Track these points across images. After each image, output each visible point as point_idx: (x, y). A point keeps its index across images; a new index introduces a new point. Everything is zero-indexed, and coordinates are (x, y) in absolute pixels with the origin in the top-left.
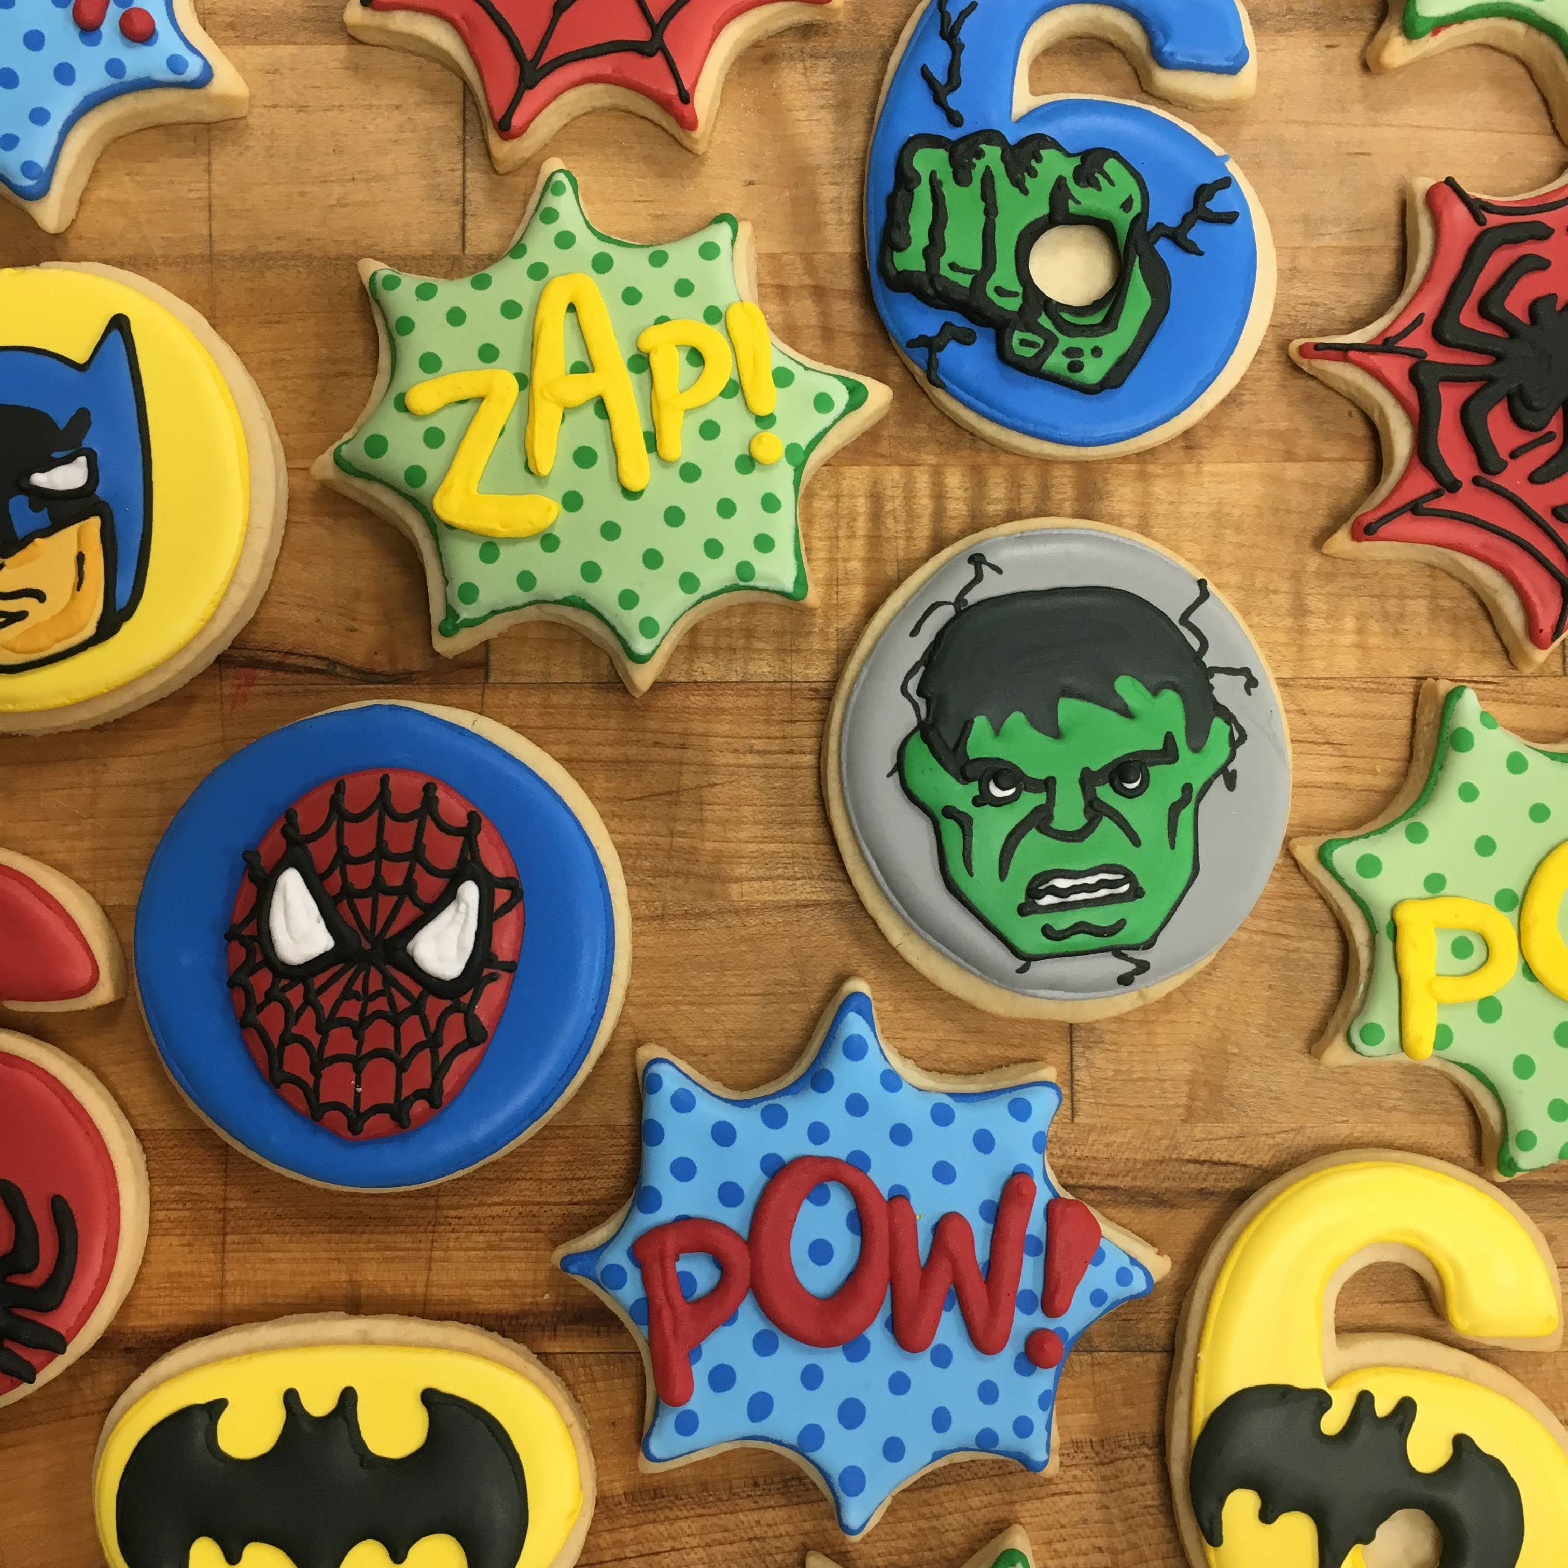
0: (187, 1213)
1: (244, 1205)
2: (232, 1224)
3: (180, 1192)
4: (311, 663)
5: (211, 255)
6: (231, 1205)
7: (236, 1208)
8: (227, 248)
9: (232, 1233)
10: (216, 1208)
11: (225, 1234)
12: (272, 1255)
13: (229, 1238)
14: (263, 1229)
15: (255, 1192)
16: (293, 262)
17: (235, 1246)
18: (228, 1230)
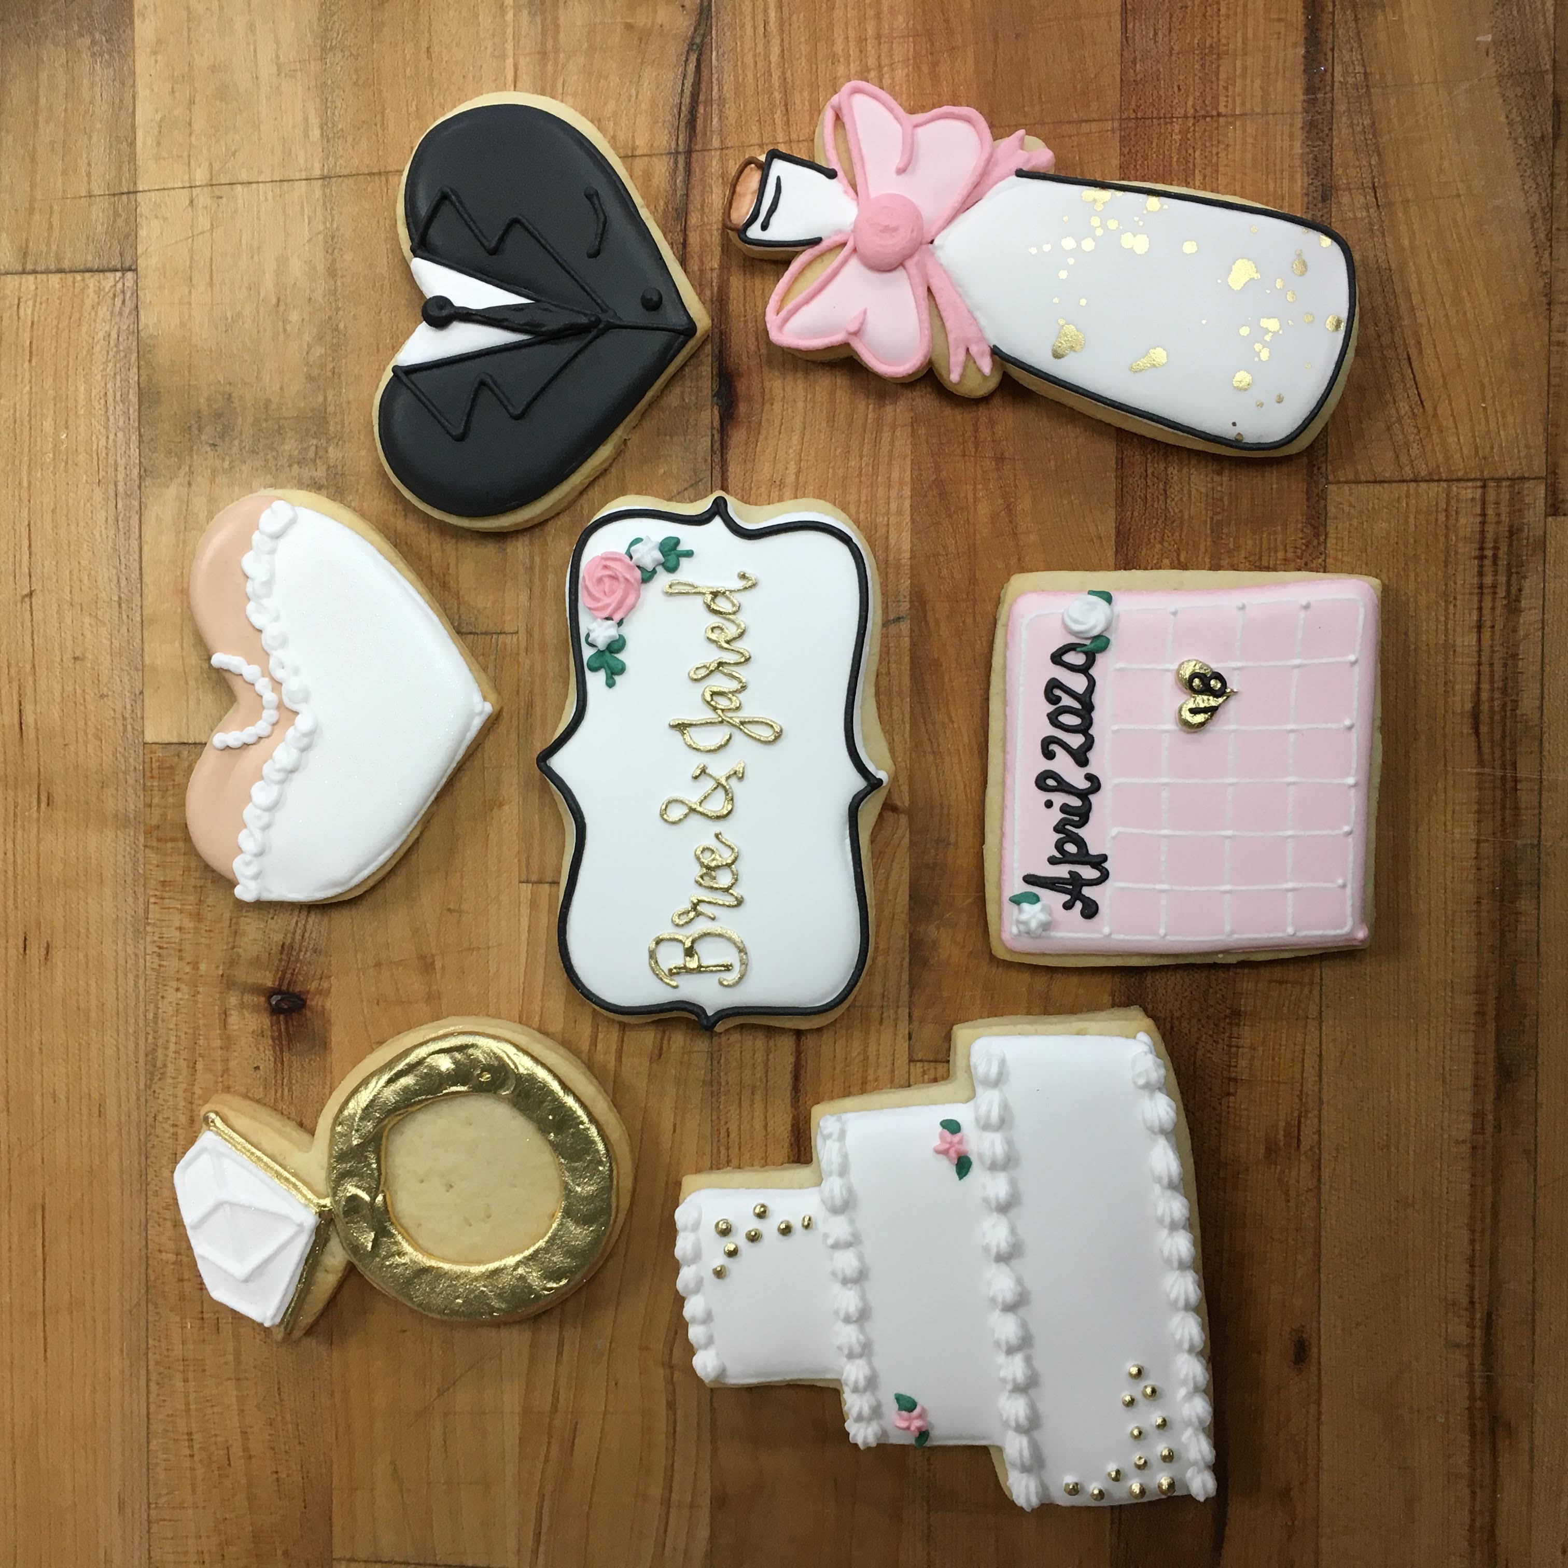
0: (1198, 153)
1: (1191, 99)
2: (1209, 108)
3: (1178, 159)
4: (692, 66)
5: (323, 178)
6: (1191, 112)
7: (1193, 106)
8: (317, 166)
9: (1217, 109)
10: (1194, 125)
11: (1219, 115)
12: (1238, 72)
13: (1222, 109)
14: (1214, 79)
15: (1179, 89)
16: (329, 104)
17: (1230, 106)
18: (1214, 113)
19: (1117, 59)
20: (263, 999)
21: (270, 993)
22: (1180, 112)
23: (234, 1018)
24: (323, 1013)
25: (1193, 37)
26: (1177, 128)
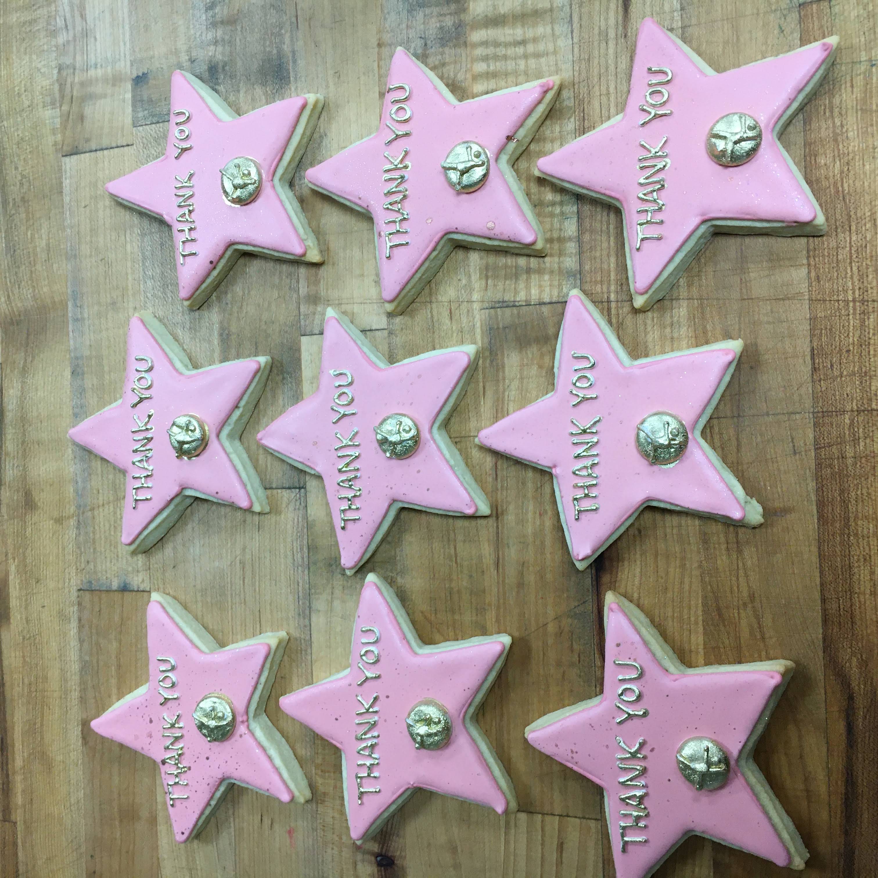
19: (809, 379)
20: (373, 859)
21: (377, 855)
22: (848, 408)
23: (360, 866)
24: (403, 869)
25: (854, 366)
26: (847, 416)
